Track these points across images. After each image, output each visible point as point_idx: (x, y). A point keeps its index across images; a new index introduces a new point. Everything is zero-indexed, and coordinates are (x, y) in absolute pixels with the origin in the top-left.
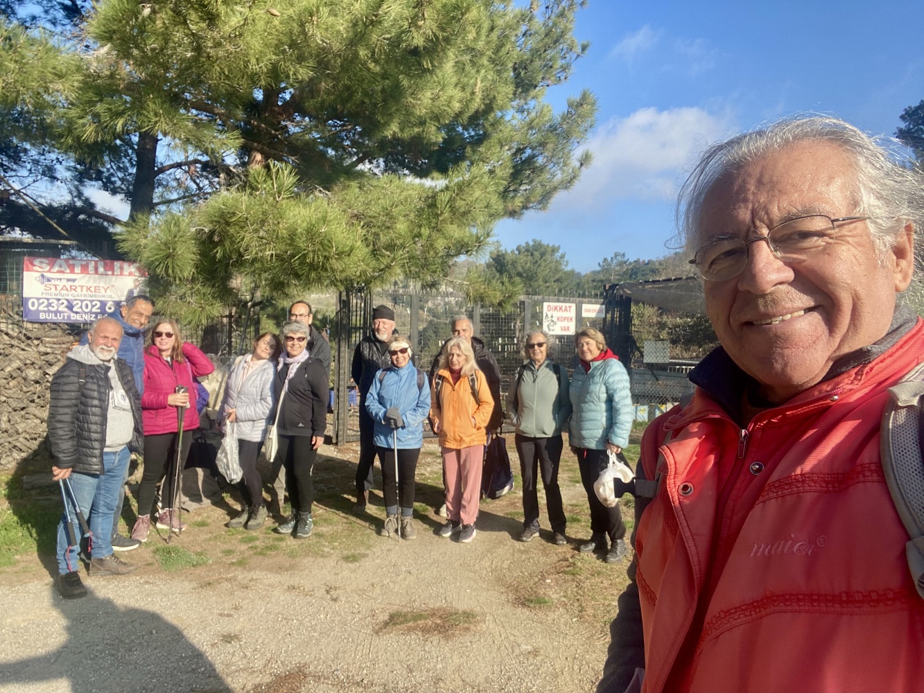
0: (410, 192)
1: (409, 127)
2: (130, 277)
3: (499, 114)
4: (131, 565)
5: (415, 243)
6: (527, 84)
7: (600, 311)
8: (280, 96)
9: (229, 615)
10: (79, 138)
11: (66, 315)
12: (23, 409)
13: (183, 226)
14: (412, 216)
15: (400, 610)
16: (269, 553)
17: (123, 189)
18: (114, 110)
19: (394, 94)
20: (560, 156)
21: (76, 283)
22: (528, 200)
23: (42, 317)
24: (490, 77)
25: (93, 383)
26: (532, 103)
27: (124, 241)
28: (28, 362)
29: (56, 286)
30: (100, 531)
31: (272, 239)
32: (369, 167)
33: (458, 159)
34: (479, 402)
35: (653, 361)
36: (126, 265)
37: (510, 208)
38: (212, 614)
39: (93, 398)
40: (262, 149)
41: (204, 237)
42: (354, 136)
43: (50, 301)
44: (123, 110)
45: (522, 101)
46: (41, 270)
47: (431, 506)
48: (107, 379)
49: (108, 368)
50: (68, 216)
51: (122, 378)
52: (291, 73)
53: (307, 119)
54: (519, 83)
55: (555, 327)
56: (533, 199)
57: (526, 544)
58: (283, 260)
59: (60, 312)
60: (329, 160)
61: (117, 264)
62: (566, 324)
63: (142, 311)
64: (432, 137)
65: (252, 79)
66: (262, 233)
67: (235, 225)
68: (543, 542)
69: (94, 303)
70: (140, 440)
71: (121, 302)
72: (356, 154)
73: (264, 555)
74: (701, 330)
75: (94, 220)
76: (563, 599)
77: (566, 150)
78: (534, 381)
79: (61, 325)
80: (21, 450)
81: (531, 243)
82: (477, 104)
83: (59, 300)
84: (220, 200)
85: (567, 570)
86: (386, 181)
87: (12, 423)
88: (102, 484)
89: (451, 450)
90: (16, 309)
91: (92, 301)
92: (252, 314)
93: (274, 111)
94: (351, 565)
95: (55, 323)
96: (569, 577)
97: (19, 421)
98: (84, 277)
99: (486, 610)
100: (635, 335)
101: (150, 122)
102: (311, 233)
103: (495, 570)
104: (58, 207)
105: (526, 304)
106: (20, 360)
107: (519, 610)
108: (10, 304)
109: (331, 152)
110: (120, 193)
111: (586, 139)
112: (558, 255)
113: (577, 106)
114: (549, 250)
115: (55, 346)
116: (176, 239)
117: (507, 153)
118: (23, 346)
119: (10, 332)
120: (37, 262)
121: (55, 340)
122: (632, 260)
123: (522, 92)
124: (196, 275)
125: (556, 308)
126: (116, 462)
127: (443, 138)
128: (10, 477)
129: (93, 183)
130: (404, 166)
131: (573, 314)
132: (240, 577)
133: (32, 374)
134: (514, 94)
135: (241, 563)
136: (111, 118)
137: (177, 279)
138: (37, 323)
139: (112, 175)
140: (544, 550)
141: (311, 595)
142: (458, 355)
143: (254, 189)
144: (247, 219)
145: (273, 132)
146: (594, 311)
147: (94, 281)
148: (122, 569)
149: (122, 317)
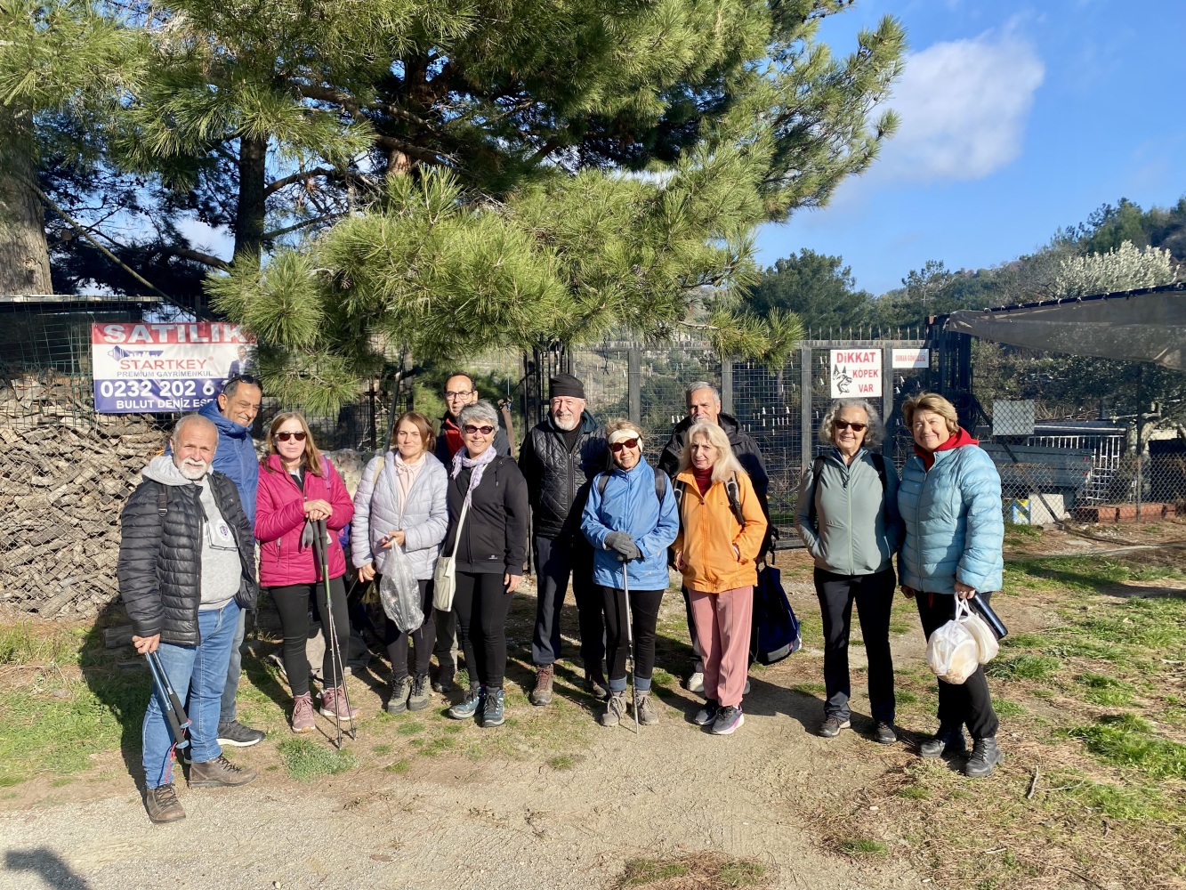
0: (623, 194)
1: (613, 96)
2: (233, 345)
3: (748, 65)
4: (248, 771)
5: (633, 272)
6: (791, 17)
7: (920, 359)
8: (429, 68)
9: (386, 858)
10: (149, 150)
11: (151, 402)
12: (101, 534)
13: (299, 269)
14: (627, 231)
15: (640, 857)
16: (439, 751)
17: (226, 218)
18: (193, 106)
19: (594, 45)
20: (848, 122)
21: (162, 357)
22: (798, 192)
23: (120, 406)
24: (733, 12)
25: (179, 512)
26: (797, 45)
27: (219, 296)
28: (105, 469)
29: (135, 362)
30: (201, 723)
31: (425, 281)
32: (557, 160)
33: (689, 141)
34: (742, 521)
35: (1008, 433)
36: (226, 328)
37: (772, 207)
38: (360, 854)
39: (181, 535)
40: (405, 146)
41: (330, 281)
42: (534, 116)
43: (129, 384)
44: (207, 105)
45: (783, 43)
46: (114, 341)
47: (676, 674)
48: (198, 506)
49: (199, 489)
50: (156, 258)
51: (221, 501)
52: (442, 28)
53: (468, 97)
54: (778, 16)
55: (849, 387)
56: (806, 191)
57: (830, 740)
58: (442, 311)
59: (144, 399)
60: (503, 155)
61: (215, 327)
62: (866, 380)
63: (248, 400)
64: (649, 108)
65: (386, 43)
66: (410, 274)
67: (372, 263)
68: (858, 737)
69: (187, 384)
70: (251, 590)
71: (223, 379)
72: (538, 142)
73: (433, 755)
74: (1081, 378)
75: (189, 262)
76: (903, 842)
77: (857, 113)
78: (845, 485)
79: (146, 416)
80: (102, 591)
81: (799, 255)
82: (717, 53)
83: (140, 381)
84: (349, 227)
85: (901, 786)
86: (586, 180)
87: (88, 554)
88: (202, 655)
89: (702, 595)
90: (85, 397)
91: (184, 381)
92: (401, 388)
93: (421, 91)
94: (559, 774)
95: (136, 414)
96: (908, 803)
97: (97, 551)
98: (171, 348)
99: (778, 860)
100: (978, 393)
101: (244, 119)
102: (481, 269)
103: (784, 787)
104: (143, 247)
105: (803, 354)
106: (94, 466)
107: (832, 860)
108: (76, 390)
109: (503, 143)
110: (221, 223)
111: (889, 93)
112: (838, 271)
113: (874, 44)
114: (827, 263)
115: (139, 446)
116: (291, 289)
117: (764, 125)
118: (96, 447)
119: (79, 429)
120: (109, 329)
121: (138, 437)
122: (952, 272)
123: (783, 29)
124: (321, 340)
125: (850, 357)
126: (219, 624)
127: (666, 109)
128: (89, 629)
129: (186, 212)
130: (607, 154)
131: (876, 364)
132: (399, 792)
133: (111, 485)
134: (771, 34)
135: (400, 768)
136: (190, 117)
137: (295, 346)
138: (114, 414)
139: (210, 198)
140: (861, 753)
141: (504, 826)
142: (705, 447)
143: (398, 207)
144: (388, 253)
145: (421, 121)
146: (911, 358)
147: (186, 353)
148: (234, 777)
149: (220, 410)
